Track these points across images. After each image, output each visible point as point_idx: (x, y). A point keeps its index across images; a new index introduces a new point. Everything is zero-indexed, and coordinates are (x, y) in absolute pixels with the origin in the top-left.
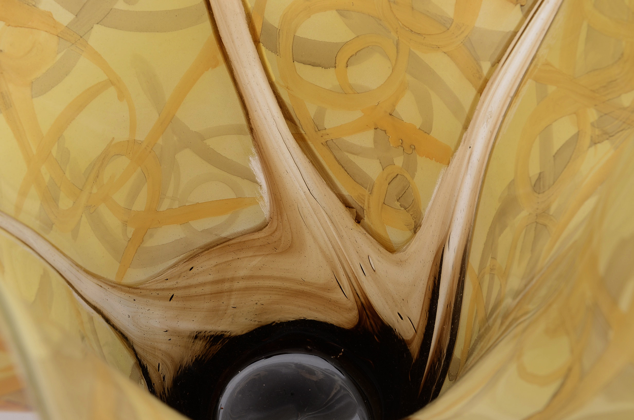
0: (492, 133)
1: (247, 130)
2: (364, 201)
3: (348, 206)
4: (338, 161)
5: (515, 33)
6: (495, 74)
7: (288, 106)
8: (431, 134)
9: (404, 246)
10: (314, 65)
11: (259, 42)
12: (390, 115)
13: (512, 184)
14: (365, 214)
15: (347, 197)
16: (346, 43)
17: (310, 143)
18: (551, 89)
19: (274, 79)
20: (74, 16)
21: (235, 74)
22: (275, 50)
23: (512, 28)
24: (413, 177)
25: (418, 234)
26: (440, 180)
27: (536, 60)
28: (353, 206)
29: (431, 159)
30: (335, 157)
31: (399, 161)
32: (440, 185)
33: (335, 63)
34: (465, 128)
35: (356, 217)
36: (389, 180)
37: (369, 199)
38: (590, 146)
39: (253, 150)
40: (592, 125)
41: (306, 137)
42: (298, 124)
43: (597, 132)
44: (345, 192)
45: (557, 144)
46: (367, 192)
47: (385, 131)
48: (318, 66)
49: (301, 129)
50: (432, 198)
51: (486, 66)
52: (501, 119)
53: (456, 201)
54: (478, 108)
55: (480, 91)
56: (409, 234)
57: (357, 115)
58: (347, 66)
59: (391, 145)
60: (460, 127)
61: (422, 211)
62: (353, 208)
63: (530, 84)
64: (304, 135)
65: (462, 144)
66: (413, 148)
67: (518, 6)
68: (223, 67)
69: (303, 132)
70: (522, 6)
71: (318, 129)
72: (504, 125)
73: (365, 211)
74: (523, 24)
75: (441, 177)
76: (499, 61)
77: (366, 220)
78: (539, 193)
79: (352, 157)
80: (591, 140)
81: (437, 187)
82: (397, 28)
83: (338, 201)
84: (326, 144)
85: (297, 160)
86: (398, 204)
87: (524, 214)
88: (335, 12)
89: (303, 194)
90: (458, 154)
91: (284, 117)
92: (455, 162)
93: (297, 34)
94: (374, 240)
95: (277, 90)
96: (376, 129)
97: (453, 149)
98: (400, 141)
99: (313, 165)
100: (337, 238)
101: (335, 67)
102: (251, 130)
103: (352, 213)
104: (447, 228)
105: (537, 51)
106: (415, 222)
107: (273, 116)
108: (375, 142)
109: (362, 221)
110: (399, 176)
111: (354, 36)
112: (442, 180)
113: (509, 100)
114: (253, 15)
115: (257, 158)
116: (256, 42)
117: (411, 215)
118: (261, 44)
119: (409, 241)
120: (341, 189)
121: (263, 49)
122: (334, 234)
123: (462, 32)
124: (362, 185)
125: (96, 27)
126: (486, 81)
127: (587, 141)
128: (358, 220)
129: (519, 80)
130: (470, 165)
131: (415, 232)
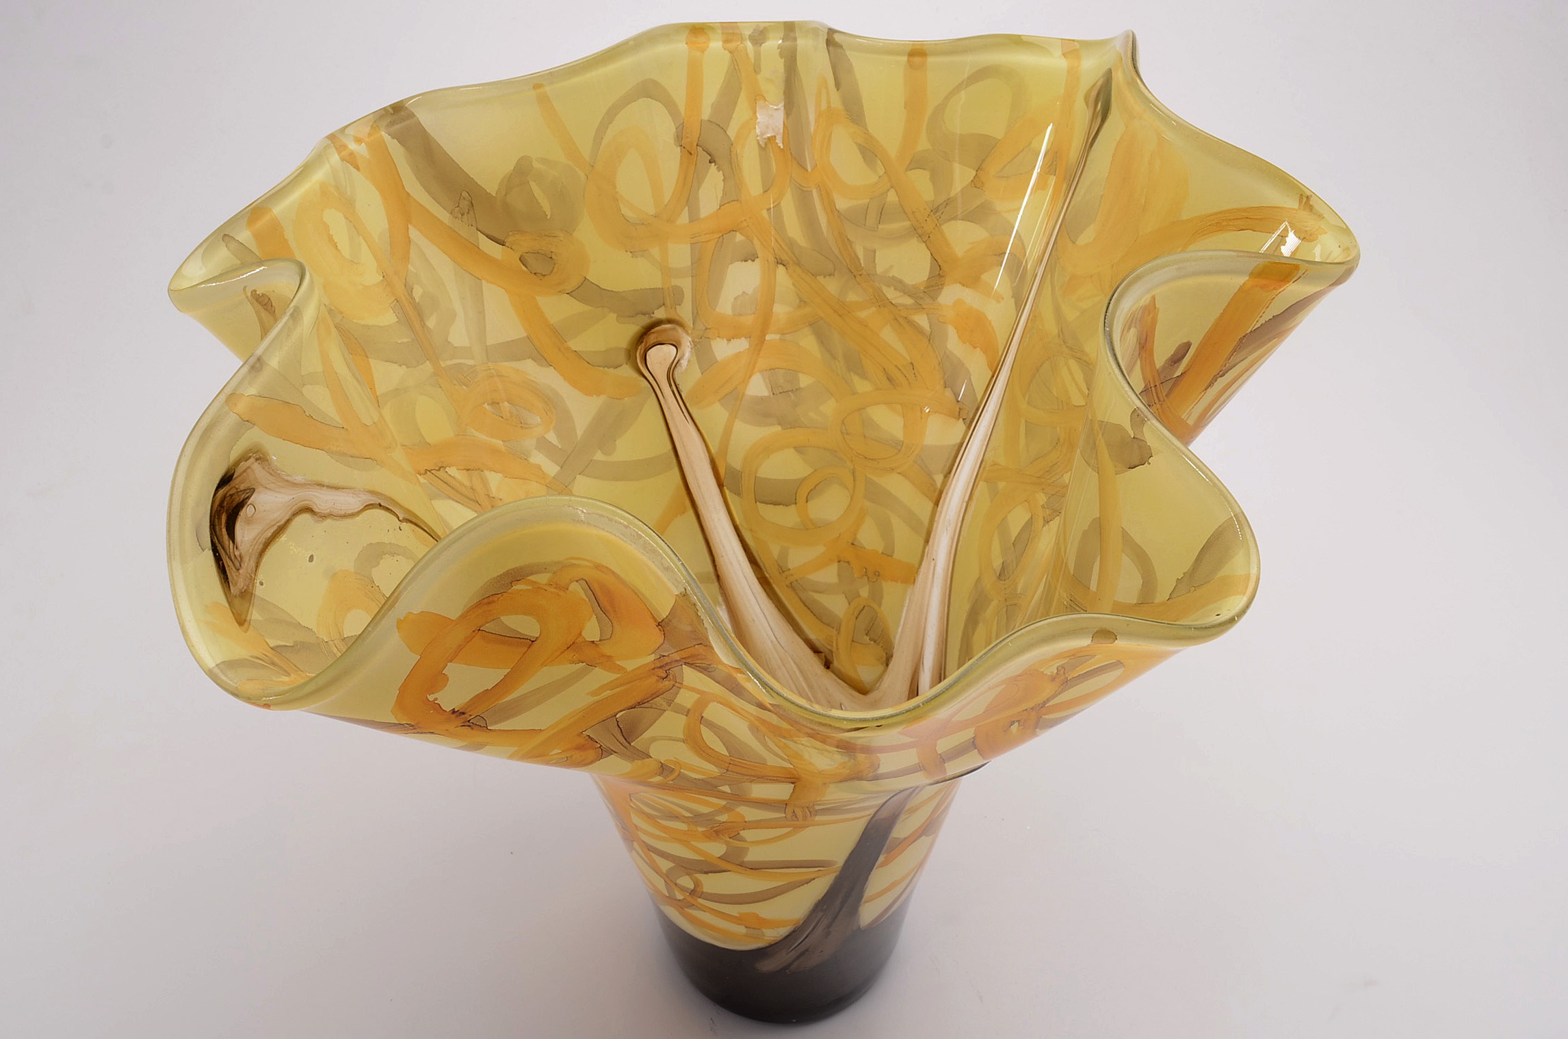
0: (953, 539)
1: (714, 577)
2: (832, 642)
3: (816, 651)
4: (803, 603)
5: (961, 444)
6: (948, 484)
7: (751, 548)
8: (895, 556)
9: (877, 683)
10: (775, 504)
11: (723, 486)
12: (853, 544)
13: (979, 580)
14: (834, 656)
15: (814, 641)
16: (805, 479)
17: (774, 586)
18: (1001, 485)
19: (738, 522)
20: (559, 468)
21: (702, 518)
22: (738, 493)
23: (959, 441)
24: (880, 605)
25: (890, 666)
26: (908, 601)
27: (984, 463)
28: (821, 650)
29: (897, 582)
30: (800, 599)
31: (864, 592)
32: (908, 606)
33: (796, 499)
34: (927, 541)
35: (826, 662)
36: (856, 614)
37: (837, 640)
38: (1044, 526)
39: (720, 599)
40: (1043, 507)
41: (771, 581)
42: (762, 567)
43: (1048, 512)
44: (812, 636)
45: (1015, 531)
46: (834, 632)
47: (848, 562)
48: (779, 504)
49: (766, 573)
50: (902, 623)
51: (939, 479)
52: (960, 524)
53: (926, 618)
54: (936, 519)
55: (937, 503)
56: (881, 668)
57: (820, 550)
58: (807, 501)
59: (856, 576)
60: (922, 542)
61: (892, 639)
62: (821, 652)
63: (982, 485)
64: (769, 578)
65: (925, 558)
66: (877, 574)
67: (961, 420)
68: (691, 512)
69: (767, 575)
70: (964, 419)
71: (782, 570)
72: (963, 529)
73: (834, 654)
74: (967, 436)
75: (908, 598)
76: (950, 472)
77: (836, 664)
78: (1005, 580)
79: (817, 596)
80: (1044, 520)
81: (905, 609)
82: (852, 457)
83: (806, 646)
84: (791, 586)
85: (762, 607)
86: (867, 638)
87: (994, 603)
88: (792, 450)
89: (770, 644)
90: (922, 570)
91: (749, 561)
92: (920, 578)
93: (757, 475)
94: (845, 685)
95: (741, 533)
96: (839, 562)
97: (917, 566)
98: (865, 570)
99: (779, 610)
100: (807, 690)
101: (796, 503)
102: (718, 577)
103: (820, 658)
104: (920, 649)
105: (984, 456)
106: (886, 654)
107: (738, 561)
108: (839, 575)
109: (831, 666)
110: (865, 608)
111: (812, 470)
112: (910, 601)
113: (965, 504)
114: (716, 460)
115: (724, 607)
116: (720, 485)
117: (882, 647)
118: (725, 488)
119: (880, 677)
120: (808, 633)
121: (727, 492)
122: (804, 684)
123: (913, 452)
124: (828, 625)
125: (578, 477)
126: (941, 493)
127: (1041, 522)
128: (827, 665)
129: (972, 484)
130: (935, 576)
131: (887, 665)
